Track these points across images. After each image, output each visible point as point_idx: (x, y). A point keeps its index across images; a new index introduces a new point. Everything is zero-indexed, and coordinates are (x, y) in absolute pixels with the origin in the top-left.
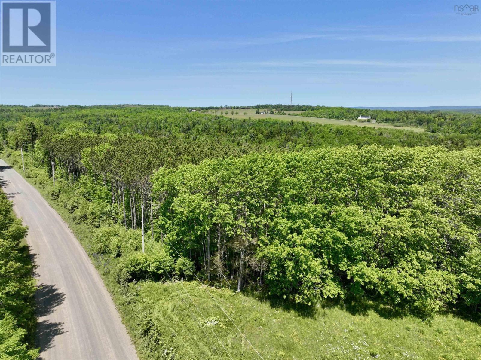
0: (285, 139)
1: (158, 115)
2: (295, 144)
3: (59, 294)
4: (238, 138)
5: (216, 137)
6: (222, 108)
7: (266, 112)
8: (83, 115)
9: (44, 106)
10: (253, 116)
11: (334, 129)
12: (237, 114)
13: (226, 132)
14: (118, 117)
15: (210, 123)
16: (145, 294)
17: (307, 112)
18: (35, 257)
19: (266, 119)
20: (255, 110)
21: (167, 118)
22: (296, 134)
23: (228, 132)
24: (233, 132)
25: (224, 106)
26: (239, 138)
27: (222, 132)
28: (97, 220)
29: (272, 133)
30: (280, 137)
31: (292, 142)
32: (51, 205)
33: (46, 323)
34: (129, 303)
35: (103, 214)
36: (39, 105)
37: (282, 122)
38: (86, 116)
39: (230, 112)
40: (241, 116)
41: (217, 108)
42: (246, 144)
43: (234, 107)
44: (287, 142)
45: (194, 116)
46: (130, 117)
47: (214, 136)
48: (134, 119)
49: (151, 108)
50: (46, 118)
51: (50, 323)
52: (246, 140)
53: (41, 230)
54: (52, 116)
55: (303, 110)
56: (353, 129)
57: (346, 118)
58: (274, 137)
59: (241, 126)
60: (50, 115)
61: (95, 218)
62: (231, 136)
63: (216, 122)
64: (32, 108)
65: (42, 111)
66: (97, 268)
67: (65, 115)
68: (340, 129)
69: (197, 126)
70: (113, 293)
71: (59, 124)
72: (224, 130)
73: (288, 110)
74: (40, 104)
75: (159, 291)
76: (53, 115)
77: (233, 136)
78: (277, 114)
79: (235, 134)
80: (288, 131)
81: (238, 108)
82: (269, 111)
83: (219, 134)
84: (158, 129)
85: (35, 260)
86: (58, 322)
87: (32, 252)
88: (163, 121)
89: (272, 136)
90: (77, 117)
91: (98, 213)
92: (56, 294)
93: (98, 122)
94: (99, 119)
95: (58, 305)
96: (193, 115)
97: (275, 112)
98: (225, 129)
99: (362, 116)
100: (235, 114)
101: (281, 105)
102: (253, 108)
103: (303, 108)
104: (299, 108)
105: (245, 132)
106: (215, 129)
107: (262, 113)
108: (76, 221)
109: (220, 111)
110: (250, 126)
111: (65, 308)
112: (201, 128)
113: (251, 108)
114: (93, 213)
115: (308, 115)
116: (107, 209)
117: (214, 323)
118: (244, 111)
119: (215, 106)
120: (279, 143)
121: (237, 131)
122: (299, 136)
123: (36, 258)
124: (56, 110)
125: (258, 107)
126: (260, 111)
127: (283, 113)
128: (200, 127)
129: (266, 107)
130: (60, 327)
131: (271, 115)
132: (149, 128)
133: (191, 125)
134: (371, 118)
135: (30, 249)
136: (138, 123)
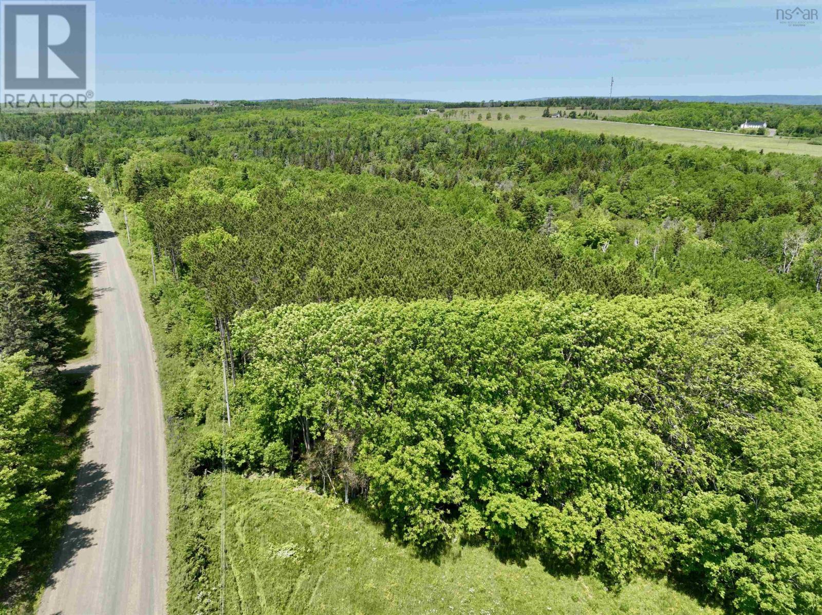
0: (580, 175)
1: (369, 121)
2: (596, 185)
3: (106, 482)
4: (496, 170)
5: (458, 167)
6: (483, 105)
7: (563, 114)
8: (248, 123)
9: (195, 102)
10: (535, 122)
11: (677, 154)
12: (507, 117)
13: (477, 159)
14: (303, 125)
15: (451, 141)
16: (215, 493)
17: (639, 112)
18: (98, 412)
19: (556, 131)
20: (542, 110)
21: (382, 128)
22: (602, 165)
23: (481, 157)
24: (489, 159)
25: (487, 101)
26: (499, 170)
27: (469, 158)
28: (193, 353)
29: (557, 162)
30: (570, 171)
31: (591, 181)
32: (145, 316)
33: (76, 527)
34: (187, 508)
35: (203, 346)
36: (187, 100)
37: (585, 137)
38: (254, 124)
39: (495, 112)
40: (511, 124)
41: (475, 105)
42: (508, 181)
43: (507, 102)
44: (582, 181)
45: (430, 124)
46: (322, 125)
47: (455, 165)
48: (328, 130)
49: (362, 105)
50: (193, 126)
51: (81, 528)
52: (510, 175)
53: (118, 364)
54: (203, 123)
55: (634, 109)
56: (714, 155)
57: (716, 126)
58: (560, 169)
59: (506, 146)
60: (199, 120)
61: (191, 350)
62: (485, 166)
63: (464, 137)
64: (176, 107)
65: (189, 112)
66: (168, 441)
67: (221, 122)
68: (689, 155)
69: (428, 145)
70: (173, 489)
71: (210, 139)
72: (474, 154)
73: (605, 109)
74: (189, 98)
75: (235, 491)
76: (206, 120)
77: (488, 166)
78: (582, 118)
79: (491, 163)
80: (587, 159)
81: (512, 104)
82: (568, 112)
83: (465, 161)
84: (364, 148)
85: (95, 418)
86: (90, 528)
87: (95, 404)
88: (375, 135)
89: (557, 168)
90: (240, 126)
91: (195, 343)
92: (102, 481)
93: (270, 136)
94: (271, 130)
95: (100, 499)
96: (428, 121)
97: (578, 114)
98: (476, 151)
99: (750, 123)
100: (503, 119)
101: (593, 99)
102: (541, 103)
103: (634, 105)
104: (628, 104)
105: (510, 159)
106: (459, 152)
107: (555, 115)
108: (168, 352)
109: (479, 111)
110: (523, 146)
111: (105, 505)
112: (435, 149)
113: (537, 103)
114: (188, 343)
115: (641, 120)
116: (208, 339)
117: (287, 554)
118: (521, 111)
119: (471, 100)
120: (566, 182)
121: (495, 158)
122: (607, 168)
123: (98, 415)
124: (209, 110)
125: (550, 103)
126: (552, 110)
127: (593, 116)
128: (432, 147)
129: (565, 102)
130: (90, 536)
131: (570, 119)
132: (350, 148)
133: (420, 143)
134: (768, 126)
135: (95, 398)
136: (334, 139)
